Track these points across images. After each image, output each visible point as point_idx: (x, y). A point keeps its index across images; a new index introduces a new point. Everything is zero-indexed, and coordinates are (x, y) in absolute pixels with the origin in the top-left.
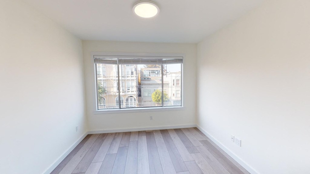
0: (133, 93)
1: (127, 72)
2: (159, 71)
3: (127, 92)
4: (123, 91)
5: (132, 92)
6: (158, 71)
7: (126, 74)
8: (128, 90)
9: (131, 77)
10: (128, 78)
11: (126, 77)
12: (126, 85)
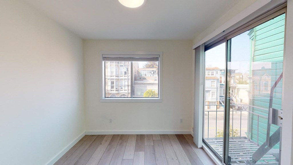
0: (125, 92)
1: (121, 72)
2: (155, 71)
3: (120, 90)
4: (116, 90)
5: (125, 90)
6: (153, 71)
7: (120, 73)
8: (121, 88)
9: (125, 76)
10: (121, 78)
11: (120, 76)
12: (120, 84)
